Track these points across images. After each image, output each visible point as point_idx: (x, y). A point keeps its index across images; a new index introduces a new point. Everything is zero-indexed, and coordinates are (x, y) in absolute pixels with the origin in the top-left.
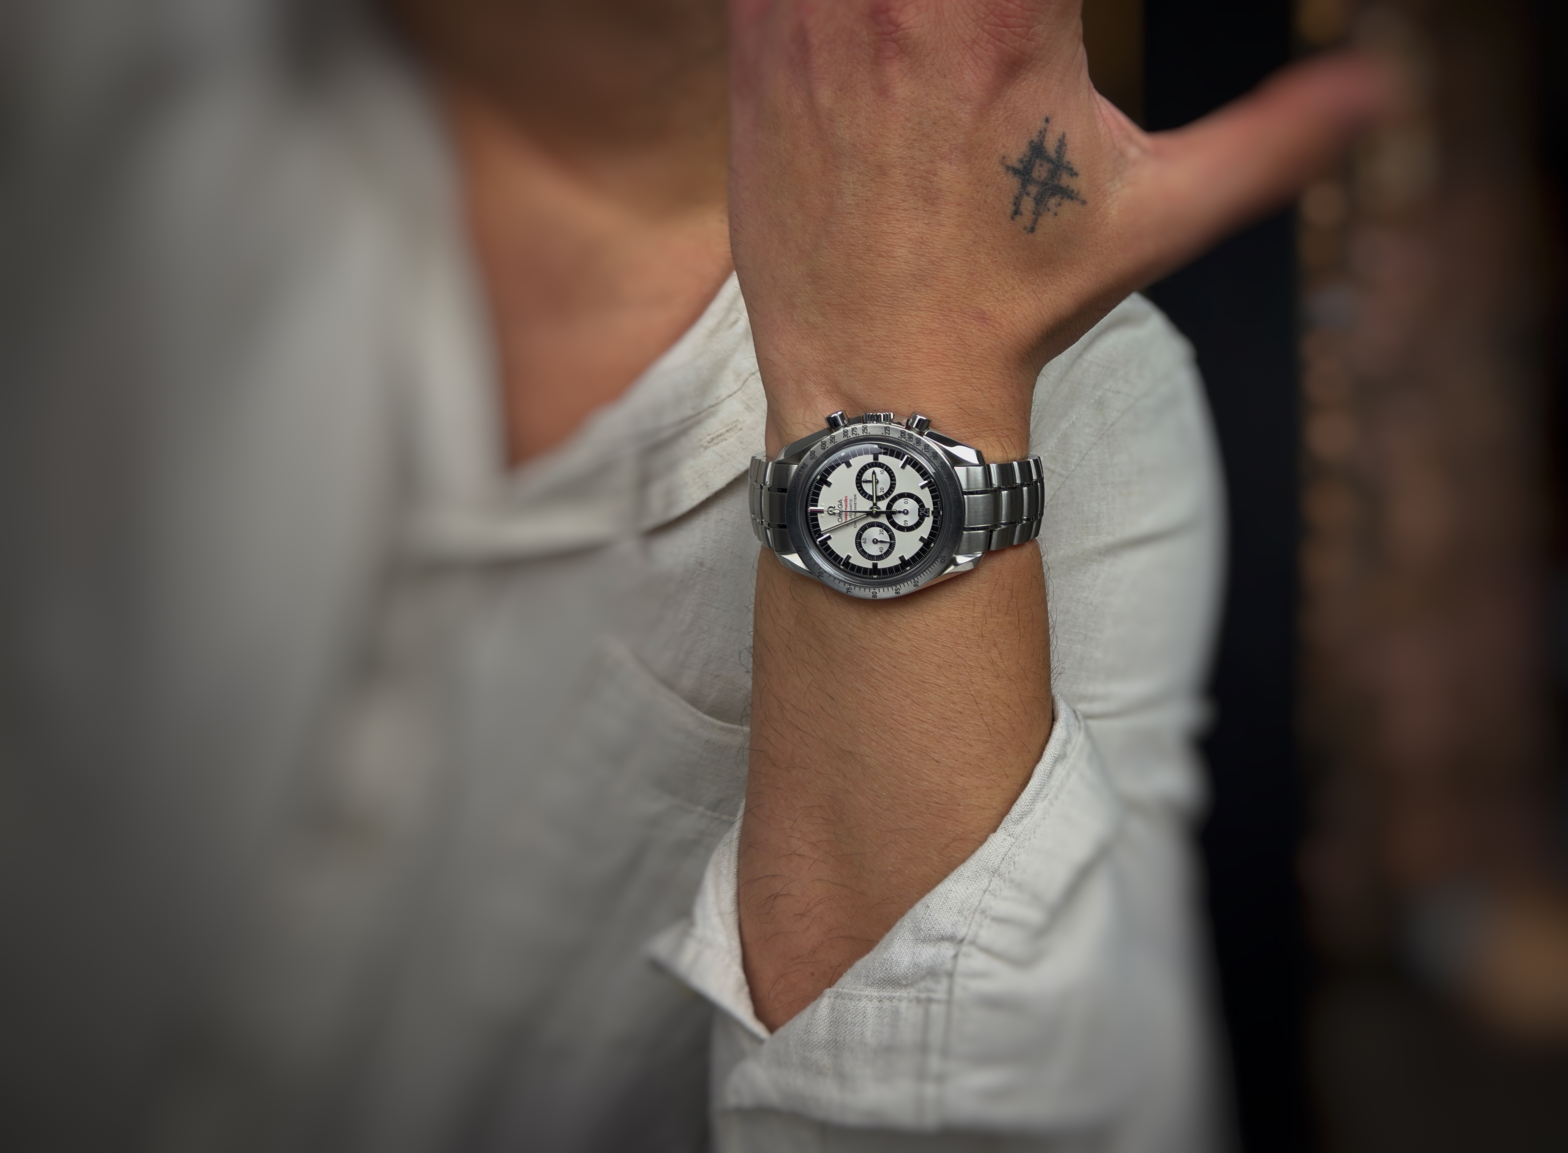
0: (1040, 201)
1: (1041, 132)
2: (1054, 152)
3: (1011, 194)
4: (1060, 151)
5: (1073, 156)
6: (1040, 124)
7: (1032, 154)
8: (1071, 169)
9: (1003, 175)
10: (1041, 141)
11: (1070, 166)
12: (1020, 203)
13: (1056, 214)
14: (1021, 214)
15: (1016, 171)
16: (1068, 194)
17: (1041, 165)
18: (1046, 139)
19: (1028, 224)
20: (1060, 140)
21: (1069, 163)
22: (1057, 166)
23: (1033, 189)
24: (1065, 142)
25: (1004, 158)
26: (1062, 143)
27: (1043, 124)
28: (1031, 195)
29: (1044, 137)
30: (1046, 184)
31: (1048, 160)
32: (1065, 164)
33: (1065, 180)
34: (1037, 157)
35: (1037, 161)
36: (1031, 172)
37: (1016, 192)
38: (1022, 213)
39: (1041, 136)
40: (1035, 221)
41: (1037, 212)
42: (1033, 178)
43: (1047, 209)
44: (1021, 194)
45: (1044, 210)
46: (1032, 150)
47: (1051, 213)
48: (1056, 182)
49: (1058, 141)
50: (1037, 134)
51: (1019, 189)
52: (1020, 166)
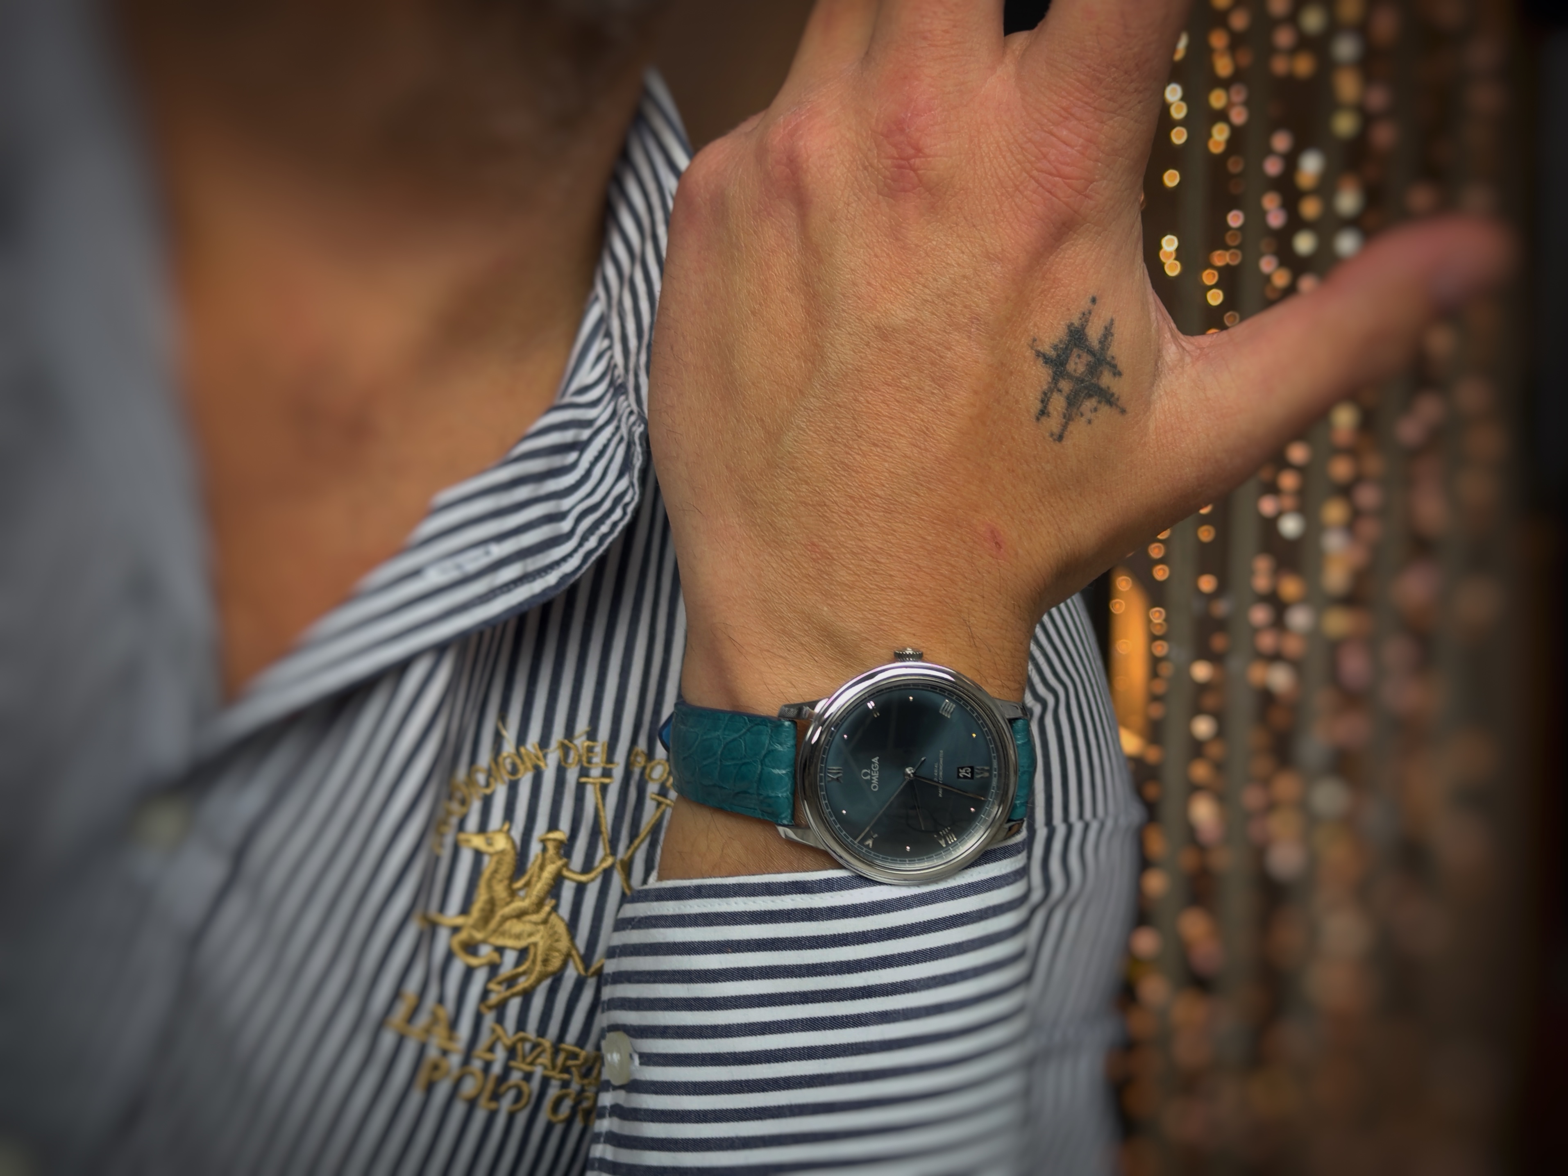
0: (1073, 401)
1: (1084, 314)
2: (1098, 342)
3: (1039, 388)
4: (1105, 341)
5: (1119, 351)
6: (1085, 304)
7: (1069, 341)
8: (1114, 367)
9: (1032, 363)
10: (1082, 325)
11: (1113, 362)
12: (1048, 400)
13: (1090, 422)
14: (1049, 416)
15: (1047, 360)
16: (1107, 398)
17: (1079, 356)
18: (1090, 324)
19: (1056, 430)
20: (1106, 328)
21: (1113, 357)
22: (1098, 360)
23: (1066, 386)
24: (1112, 331)
25: (1034, 340)
26: (1108, 333)
27: (1089, 304)
28: (1063, 393)
29: (1087, 321)
30: (1082, 381)
31: (1088, 350)
32: (1108, 359)
33: (1106, 380)
34: (1075, 344)
35: (1074, 350)
36: (1066, 364)
37: (1045, 387)
38: (1050, 414)
39: (1083, 320)
40: (1065, 427)
41: (1067, 416)
42: (1067, 372)
43: (1079, 414)
44: (1051, 390)
45: (1076, 414)
46: (1070, 336)
47: (1083, 419)
48: (1094, 381)
49: (1103, 328)
50: (1080, 316)
51: (1049, 383)
52: (1053, 354)
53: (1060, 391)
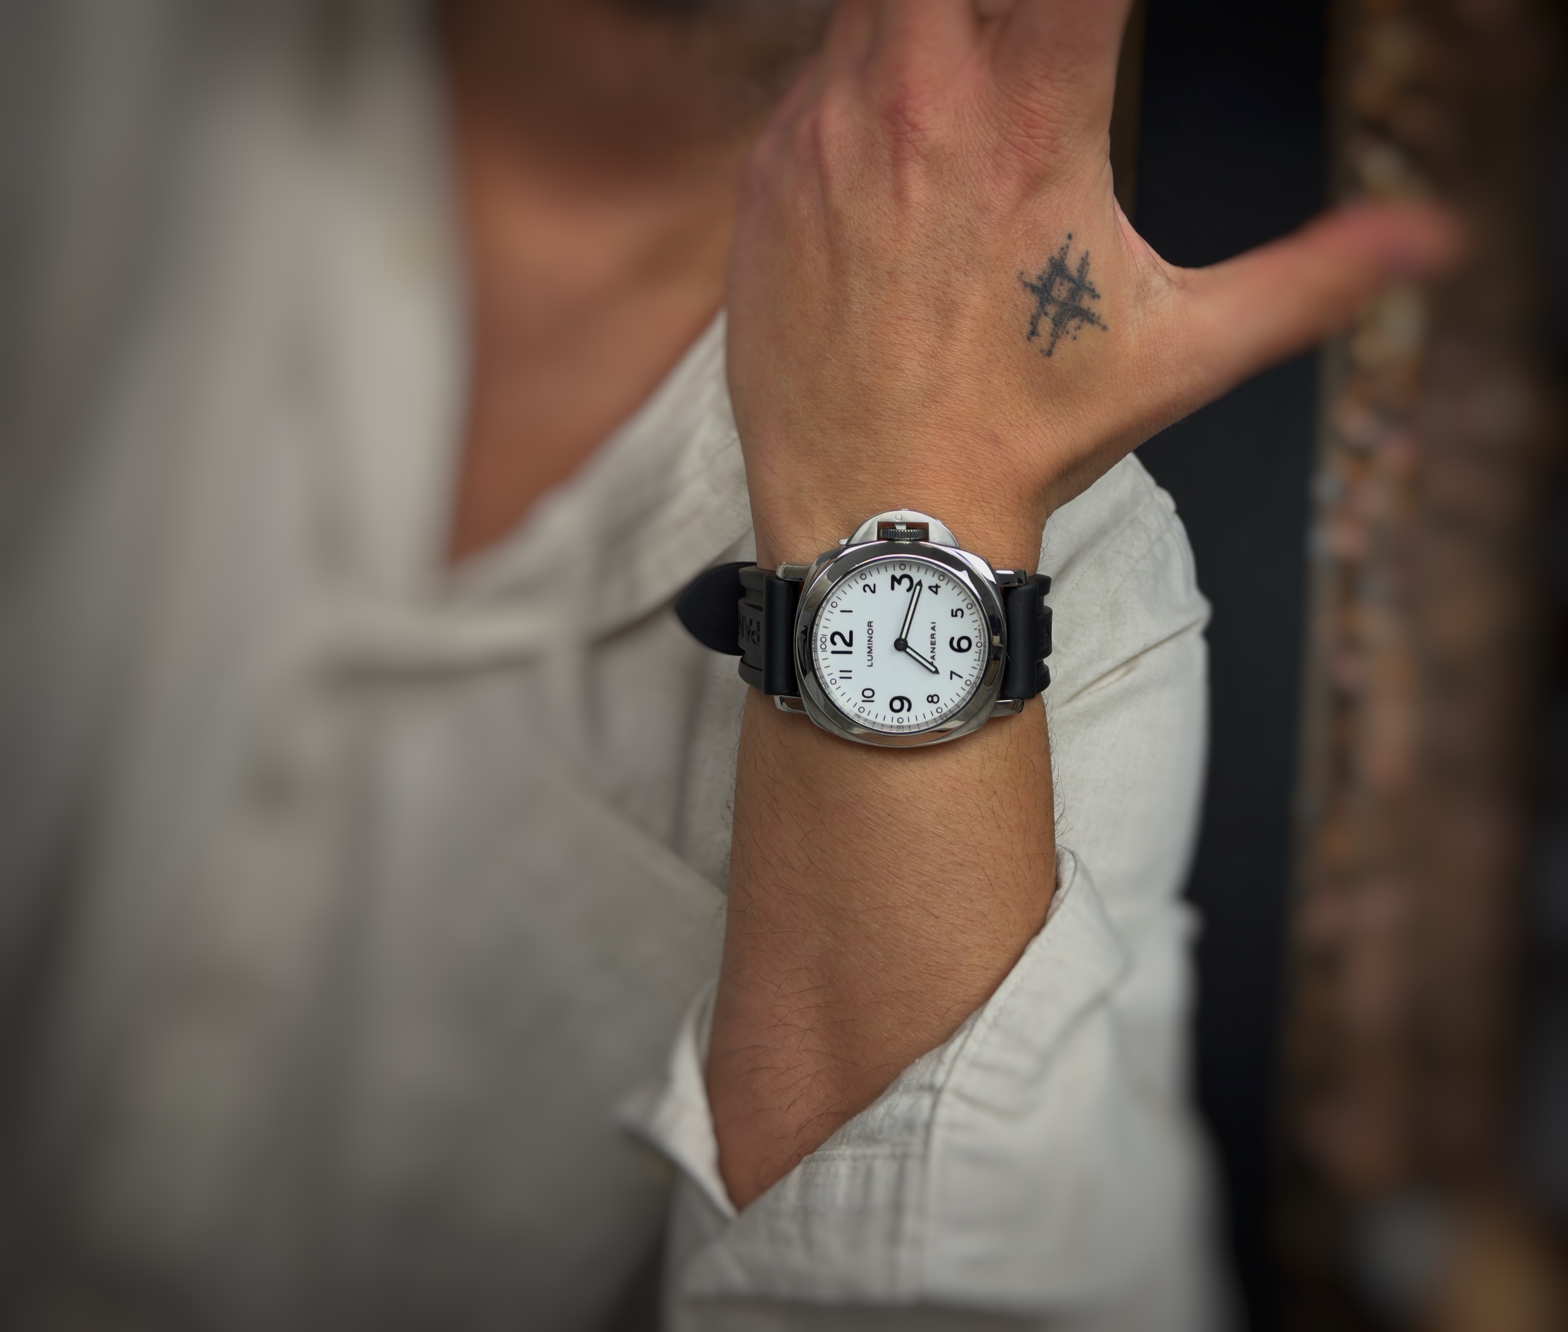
0: (1059, 322)
1: (1062, 249)
2: (1076, 271)
3: (1029, 313)
4: (1083, 270)
5: (1096, 277)
6: (1062, 240)
7: (1053, 272)
8: (1093, 290)
9: (1021, 292)
10: (1062, 258)
11: (1093, 287)
12: (1037, 323)
13: (1075, 338)
14: (1038, 335)
15: (1034, 289)
16: (1089, 317)
17: (1061, 284)
18: (1068, 256)
19: (1046, 347)
20: (1082, 259)
21: (1091, 283)
22: (1078, 286)
23: (1052, 309)
24: (1088, 261)
25: (1022, 273)
26: (1085, 262)
27: (1066, 241)
28: (1050, 316)
29: (1065, 254)
30: (1066, 304)
31: (1069, 278)
32: (1087, 285)
33: (1086, 302)
34: (1058, 274)
35: (1057, 279)
36: (1050, 291)
37: (1034, 311)
38: (1040, 334)
39: (1062, 253)
40: (1053, 344)
41: (1055, 334)
42: (1052, 298)
43: (1065, 332)
44: (1039, 315)
45: (1063, 333)
46: (1053, 268)
47: (1069, 336)
48: (1076, 304)
49: (1080, 259)
50: (1059, 250)
51: (1037, 307)
52: (1039, 284)
53: (1046, 314)
